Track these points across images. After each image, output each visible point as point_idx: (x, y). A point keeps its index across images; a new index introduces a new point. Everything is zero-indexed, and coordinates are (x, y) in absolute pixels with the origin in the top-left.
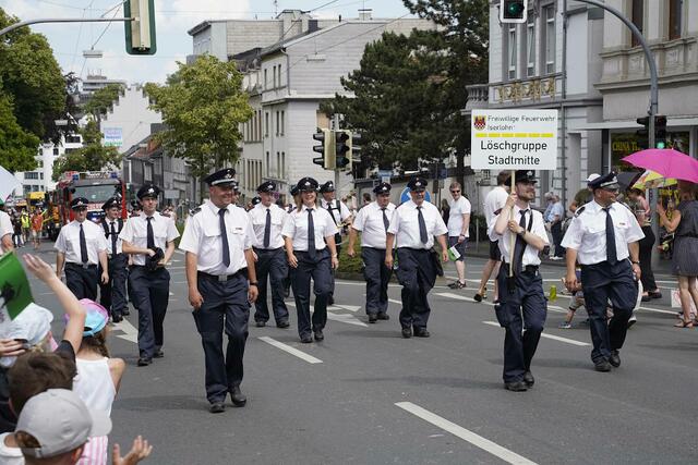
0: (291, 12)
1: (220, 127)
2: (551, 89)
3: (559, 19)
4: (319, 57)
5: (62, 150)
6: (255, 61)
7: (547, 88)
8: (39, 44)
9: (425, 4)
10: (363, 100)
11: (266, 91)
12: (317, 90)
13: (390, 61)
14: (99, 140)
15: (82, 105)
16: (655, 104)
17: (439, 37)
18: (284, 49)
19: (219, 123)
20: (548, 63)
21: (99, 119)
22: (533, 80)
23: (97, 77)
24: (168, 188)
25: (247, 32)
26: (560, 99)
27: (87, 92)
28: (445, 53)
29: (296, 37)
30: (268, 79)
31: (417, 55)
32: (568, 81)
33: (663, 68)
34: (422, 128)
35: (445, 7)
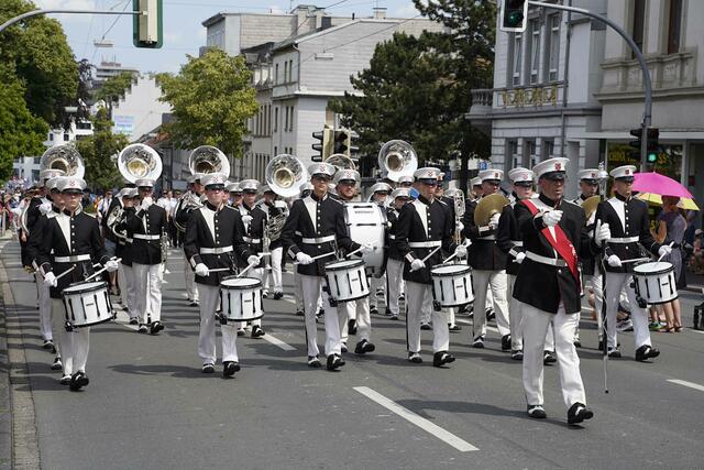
0: (306, 8)
1: (225, 121)
2: (553, 97)
3: (564, 28)
4: (327, 55)
5: (72, 137)
6: (268, 55)
7: (549, 96)
8: (53, 30)
9: (435, 6)
10: (372, 99)
11: (277, 86)
12: (328, 87)
13: (400, 61)
14: (109, 128)
15: (94, 92)
16: (648, 116)
17: (448, 41)
18: (296, 45)
19: (225, 118)
20: (551, 71)
21: (111, 107)
22: (536, 87)
23: (111, 64)
24: (177, 179)
25: (261, 26)
26: (561, 108)
27: (100, 79)
28: (454, 56)
29: (310, 33)
30: (279, 74)
31: (425, 56)
32: (570, 89)
33: (660, 81)
34: (428, 130)
35: (455, 10)
